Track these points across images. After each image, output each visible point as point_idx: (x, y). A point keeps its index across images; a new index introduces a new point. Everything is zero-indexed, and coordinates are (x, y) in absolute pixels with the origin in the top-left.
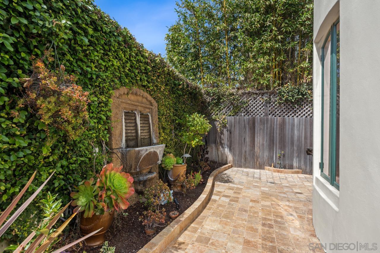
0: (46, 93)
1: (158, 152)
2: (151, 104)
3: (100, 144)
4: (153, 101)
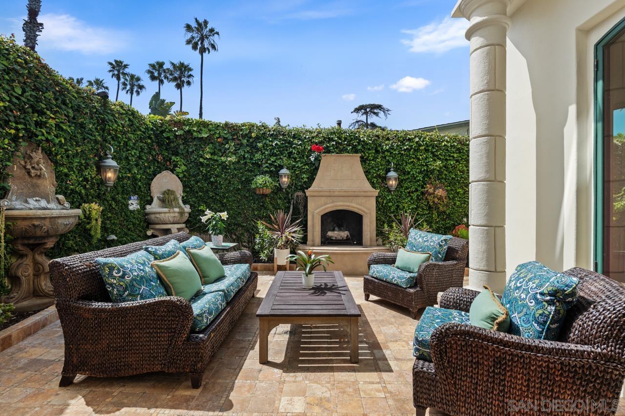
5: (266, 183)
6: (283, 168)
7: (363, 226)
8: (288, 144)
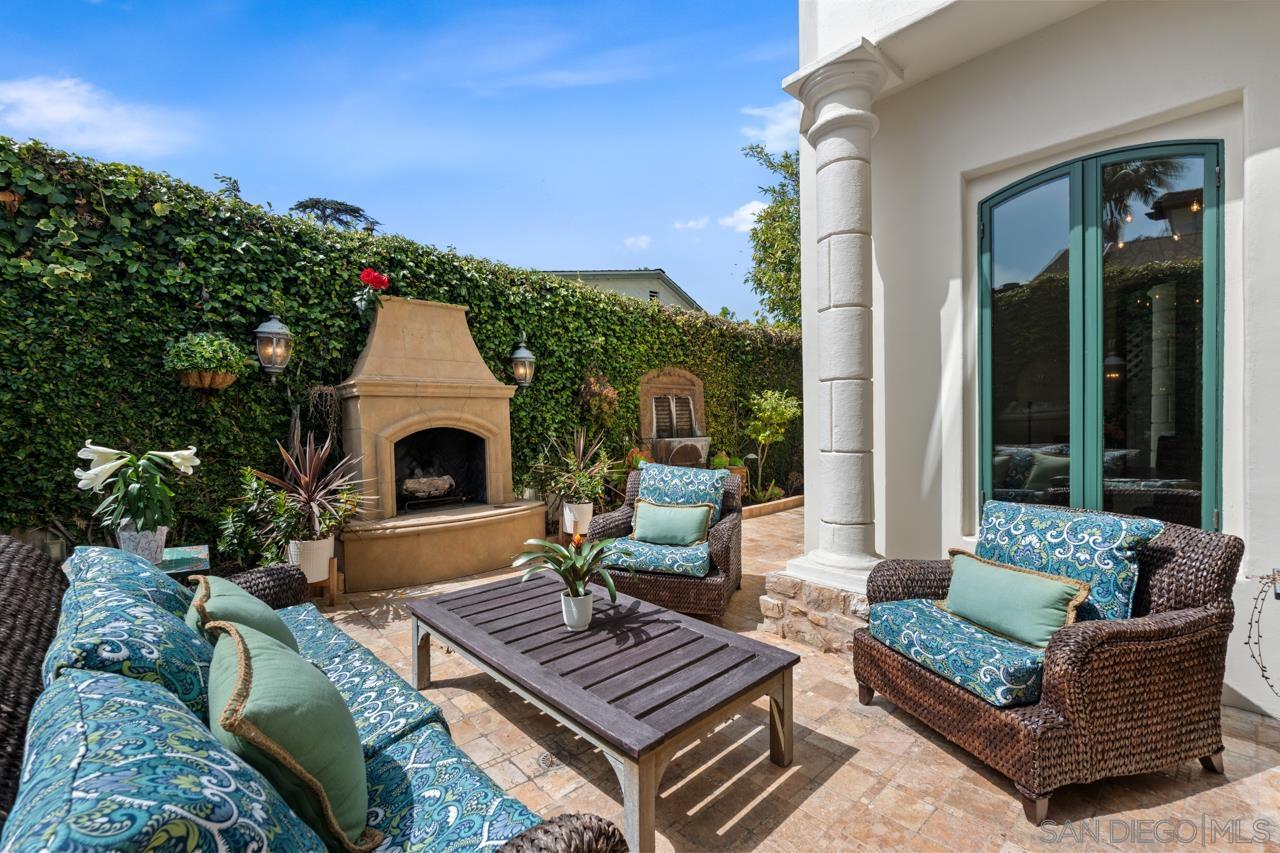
0: (593, 394)
1: (699, 446)
2: (693, 384)
3: (629, 433)
4: (695, 378)
5: (225, 357)
6: (270, 319)
7: (488, 462)
8: (282, 255)
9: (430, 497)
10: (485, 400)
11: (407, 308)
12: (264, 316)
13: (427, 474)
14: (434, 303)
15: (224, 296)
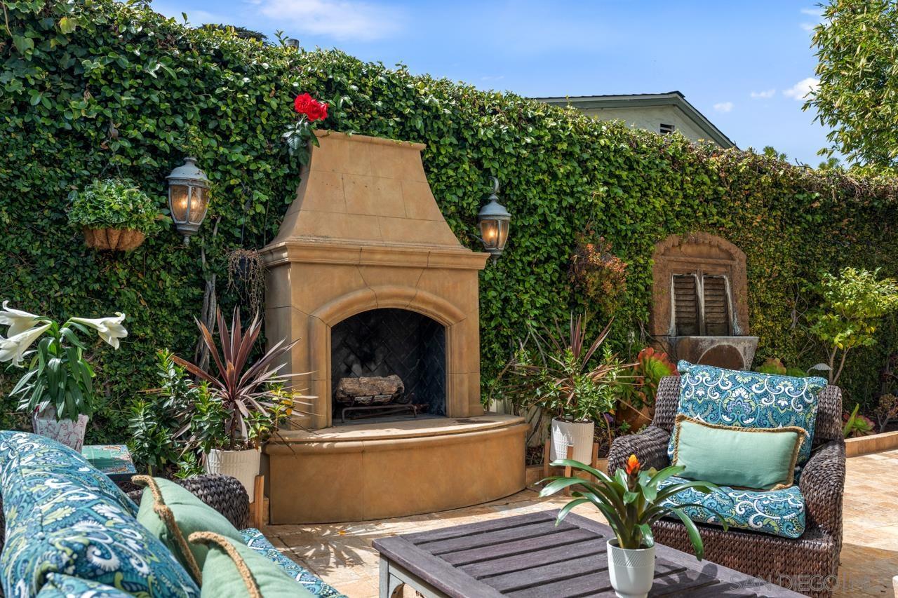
0: (592, 268)
2: (731, 257)
3: (636, 326)
5: (136, 210)
6: (184, 163)
7: (449, 359)
8: (200, 79)
9: (373, 403)
10: (446, 273)
11: (348, 146)
12: (177, 158)
13: (367, 372)
14: (382, 139)
15: (134, 133)
